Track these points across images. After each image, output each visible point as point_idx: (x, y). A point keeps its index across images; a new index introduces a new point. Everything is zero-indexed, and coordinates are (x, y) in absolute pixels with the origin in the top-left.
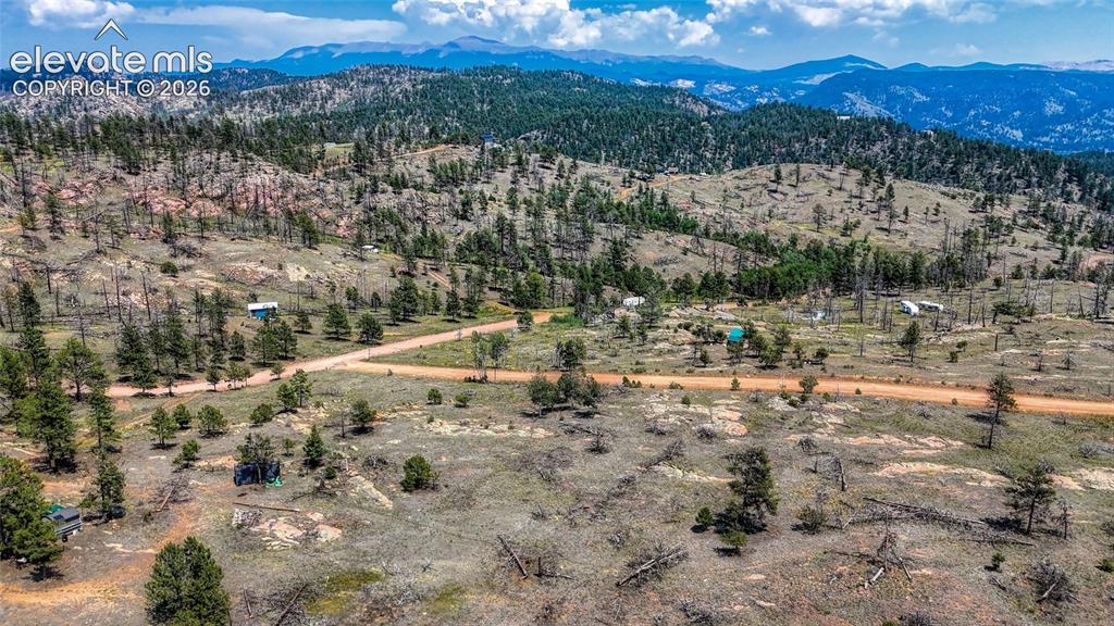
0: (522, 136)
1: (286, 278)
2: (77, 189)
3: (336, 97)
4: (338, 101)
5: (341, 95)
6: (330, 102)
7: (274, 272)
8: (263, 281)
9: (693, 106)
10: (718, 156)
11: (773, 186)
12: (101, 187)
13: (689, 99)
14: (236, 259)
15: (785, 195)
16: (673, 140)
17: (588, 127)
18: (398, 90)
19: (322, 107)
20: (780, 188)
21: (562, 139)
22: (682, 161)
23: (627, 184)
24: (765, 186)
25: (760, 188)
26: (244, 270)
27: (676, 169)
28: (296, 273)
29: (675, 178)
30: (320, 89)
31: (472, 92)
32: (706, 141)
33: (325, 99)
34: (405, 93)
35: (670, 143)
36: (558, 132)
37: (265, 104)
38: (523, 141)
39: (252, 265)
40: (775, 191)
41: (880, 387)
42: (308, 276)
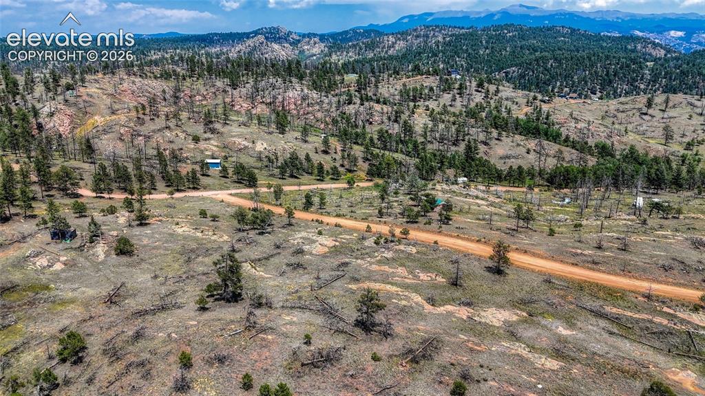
0: (504, 71)
1: (253, 149)
2: (204, 97)
3: (397, 46)
4: (397, 48)
5: (401, 45)
6: (392, 49)
7: (250, 145)
8: (241, 149)
9: (652, 51)
10: (650, 87)
11: (645, 109)
12: (216, 95)
13: (650, 45)
14: (235, 136)
15: (653, 117)
16: (615, 75)
17: (552, 65)
18: (433, 41)
19: (386, 52)
20: (650, 111)
21: (531, 73)
22: (619, 90)
23: (530, 104)
24: (640, 109)
25: (635, 111)
26: (235, 143)
27: (575, 95)
28: (260, 147)
29: (572, 101)
30: (388, 41)
31: (481, 42)
32: (643, 76)
33: (389, 47)
34: (437, 43)
35: (612, 77)
36: (529, 69)
37: (355, 51)
38: (504, 74)
39: (240, 140)
40: (646, 114)
41: (460, 242)
42: (265, 148)
